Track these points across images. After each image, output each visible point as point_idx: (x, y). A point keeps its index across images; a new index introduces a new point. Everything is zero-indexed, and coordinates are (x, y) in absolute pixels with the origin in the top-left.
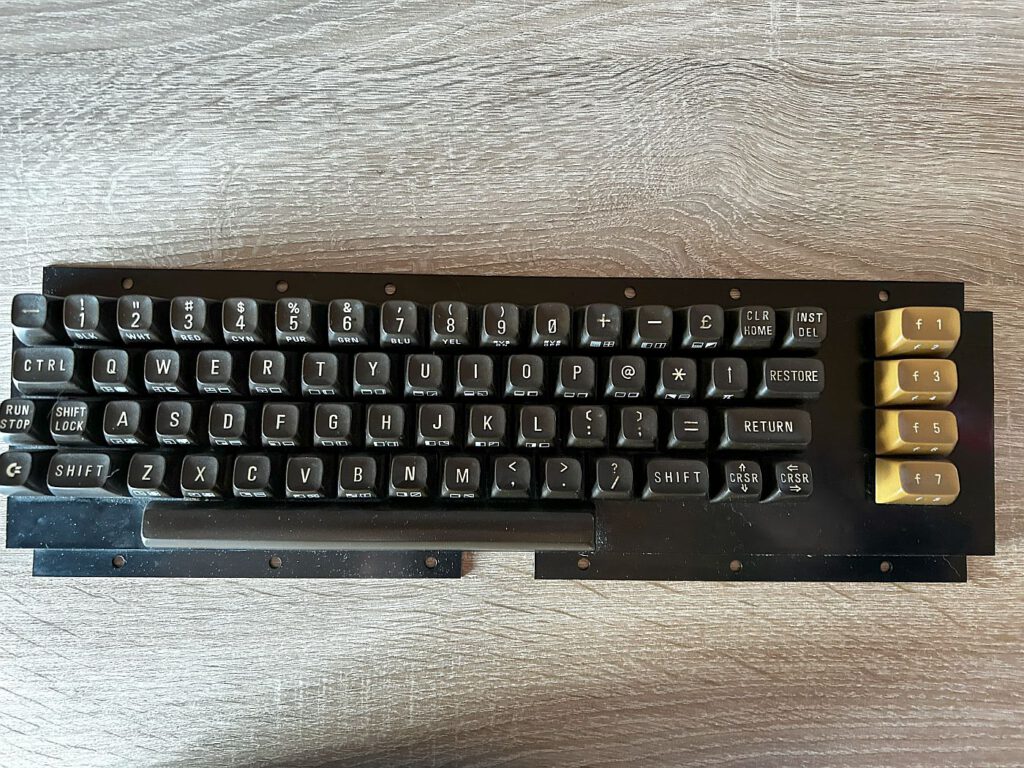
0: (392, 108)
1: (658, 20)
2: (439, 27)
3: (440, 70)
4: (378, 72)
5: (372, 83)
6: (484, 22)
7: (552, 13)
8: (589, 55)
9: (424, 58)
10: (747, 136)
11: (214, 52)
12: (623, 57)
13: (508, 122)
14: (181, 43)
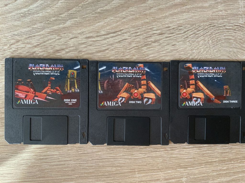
0: (100, 51)
1: (199, 10)
2: (116, 18)
3: (118, 35)
4: (94, 38)
5: (92, 42)
6: (133, 15)
7: (159, 10)
8: (174, 25)
9: (111, 31)
10: (234, 52)
11: (30, 34)
12: (186, 25)
13: (144, 54)
14: (17, 32)
